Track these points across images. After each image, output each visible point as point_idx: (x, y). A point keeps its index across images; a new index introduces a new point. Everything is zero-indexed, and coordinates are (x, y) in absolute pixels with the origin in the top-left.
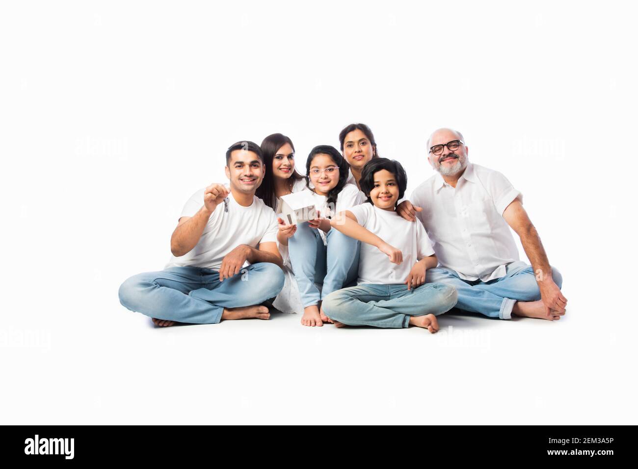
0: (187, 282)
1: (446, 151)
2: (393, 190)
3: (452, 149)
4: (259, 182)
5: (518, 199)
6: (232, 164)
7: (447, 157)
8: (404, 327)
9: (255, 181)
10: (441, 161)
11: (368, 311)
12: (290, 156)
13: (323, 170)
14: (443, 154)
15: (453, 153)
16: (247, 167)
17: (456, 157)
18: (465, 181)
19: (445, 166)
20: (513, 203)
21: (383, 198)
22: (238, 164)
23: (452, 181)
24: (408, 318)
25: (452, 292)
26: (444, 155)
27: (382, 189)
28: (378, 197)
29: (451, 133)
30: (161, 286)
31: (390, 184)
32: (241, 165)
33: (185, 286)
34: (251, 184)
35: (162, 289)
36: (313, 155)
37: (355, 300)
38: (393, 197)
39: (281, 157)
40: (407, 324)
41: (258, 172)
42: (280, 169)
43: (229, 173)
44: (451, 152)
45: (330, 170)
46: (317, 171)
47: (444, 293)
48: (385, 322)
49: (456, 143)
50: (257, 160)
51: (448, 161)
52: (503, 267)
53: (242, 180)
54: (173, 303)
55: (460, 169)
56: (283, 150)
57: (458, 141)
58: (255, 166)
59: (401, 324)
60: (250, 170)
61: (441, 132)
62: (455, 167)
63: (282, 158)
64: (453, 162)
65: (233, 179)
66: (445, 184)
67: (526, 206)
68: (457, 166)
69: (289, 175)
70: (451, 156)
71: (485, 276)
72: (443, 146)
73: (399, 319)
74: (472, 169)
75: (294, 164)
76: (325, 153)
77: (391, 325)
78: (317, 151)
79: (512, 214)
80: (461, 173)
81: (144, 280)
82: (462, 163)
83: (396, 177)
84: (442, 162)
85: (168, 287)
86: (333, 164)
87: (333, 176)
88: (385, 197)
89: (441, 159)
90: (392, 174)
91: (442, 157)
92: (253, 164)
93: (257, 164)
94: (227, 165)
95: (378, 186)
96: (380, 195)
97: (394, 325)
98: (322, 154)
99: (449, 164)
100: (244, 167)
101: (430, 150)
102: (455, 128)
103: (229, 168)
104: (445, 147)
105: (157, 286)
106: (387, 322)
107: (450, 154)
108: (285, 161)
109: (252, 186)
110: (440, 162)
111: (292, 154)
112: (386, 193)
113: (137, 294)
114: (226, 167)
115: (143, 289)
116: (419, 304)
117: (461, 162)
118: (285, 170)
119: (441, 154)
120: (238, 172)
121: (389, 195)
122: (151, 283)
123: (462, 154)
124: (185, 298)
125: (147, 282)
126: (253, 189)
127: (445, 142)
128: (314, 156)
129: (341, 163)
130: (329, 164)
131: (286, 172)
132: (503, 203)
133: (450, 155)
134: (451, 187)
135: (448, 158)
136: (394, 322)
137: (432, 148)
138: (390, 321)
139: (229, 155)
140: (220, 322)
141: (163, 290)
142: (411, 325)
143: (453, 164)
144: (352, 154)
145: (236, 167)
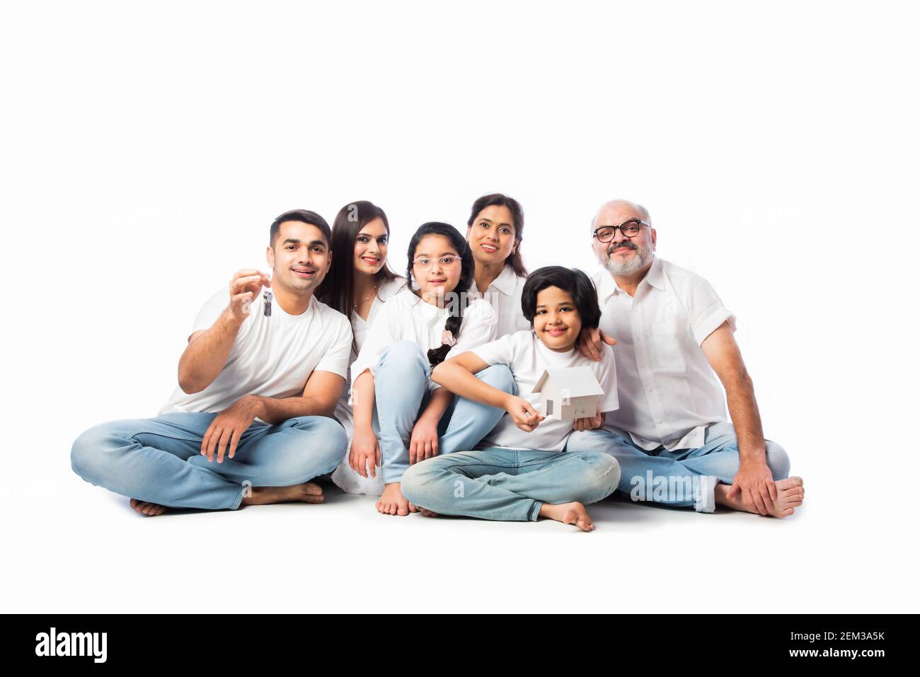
0: (191, 439)
1: (618, 237)
2: (569, 318)
3: (629, 233)
4: (320, 276)
5: (727, 325)
6: (279, 243)
7: (619, 246)
8: (529, 520)
9: (314, 275)
10: (610, 252)
11: (472, 495)
12: (381, 240)
13: (435, 260)
14: (613, 241)
15: (630, 240)
16: (304, 250)
17: (633, 248)
18: (649, 287)
19: (616, 261)
20: (719, 331)
21: (553, 333)
22: (290, 244)
23: (627, 284)
24: (539, 507)
25: (611, 468)
26: (615, 243)
27: (551, 318)
28: (544, 330)
29: (628, 206)
30: (144, 445)
31: (565, 309)
32: (294, 245)
33: (187, 447)
34: (309, 279)
35: (145, 451)
36: (419, 236)
37: (455, 475)
38: (570, 331)
39: (366, 239)
40: (535, 515)
41: (320, 260)
42: (363, 258)
43: (272, 258)
44: (625, 238)
45: (447, 260)
46: (426, 262)
47: (596, 469)
48: (499, 512)
49: (636, 223)
50: (321, 240)
51: (620, 252)
52: (700, 431)
53: (294, 270)
54: (162, 475)
55: (639, 267)
56: (370, 229)
57: (638, 222)
58: (317, 250)
59: (525, 516)
60: (309, 254)
61: (614, 205)
62: (631, 263)
63: (368, 241)
64: (627, 255)
65: (279, 269)
66: (618, 289)
67: (739, 337)
68: (634, 262)
69: (376, 269)
70: (626, 246)
71: (672, 441)
72: (615, 228)
73: (524, 507)
74: (660, 269)
75: (386, 253)
76: (439, 233)
77: (509, 516)
78: (426, 230)
79: (715, 348)
80: (642, 274)
81: (116, 435)
82: (643, 259)
83: (573, 298)
84: (611, 255)
85: (156, 447)
86: (451, 250)
87: (451, 271)
88: (556, 331)
89: (611, 249)
90: (566, 294)
91: (612, 245)
92: (314, 246)
93: (321, 246)
94: (271, 245)
95: (545, 312)
96: (548, 327)
97: (514, 517)
98: (435, 234)
99: (621, 258)
100: (299, 249)
101: (593, 234)
102: (637, 200)
103: (274, 249)
104: (618, 231)
105: (137, 446)
106: (503, 512)
107: (625, 241)
108: (373, 246)
109: (309, 282)
110: (609, 254)
111: (385, 235)
112: (557, 324)
113: (101, 456)
114: (268, 249)
115: (112, 449)
116: (556, 483)
117: (641, 257)
118: (371, 260)
119: (610, 242)
120: (287, 257)
121: (562, 326)
122: (126, 440)
123: (643, 243)
124: (181, 467)
125: (120, 438)
126: (310, 286)
127: (620, 222)
128: (422, 238)
129: (465, 251)
130: (445, 251)
131: (372, 264)
132: (703, 328)
133: (624, 243)
134: (626, 293)
135: (621, 248)
136: (514, 512)
137: (596, 231)
138: (507, 511)
139: (275, 228)
140: (239, 509)
141: (147, 453)
142: (542, 517)
143: (627, 258)
144: (481, 238)
145: (286, 248)
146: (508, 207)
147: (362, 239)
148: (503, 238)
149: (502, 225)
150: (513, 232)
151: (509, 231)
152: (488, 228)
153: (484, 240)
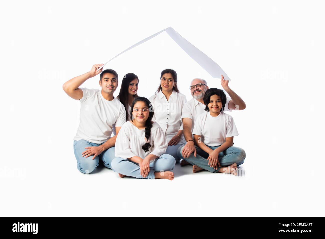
1: (195, 89)
3: (199, 87)
6: (103, 79)
15: (199, 89)
17: (200, 91)
19: (196, 95)
22: (106, 79)
27: (214, 104)
29: (199, 80)
34: (112, 89)
39: (133, 84)
42: (131, 90)
44: (197, 89)
49: (200, 85)
51: (197, 93)
53: (107, 87)
61: (194, 80)
62: (199, 95)
65: (103, 87)
66: (199, 102)
72: (195, 86)
84: (194, 94)
88: (216, 107)
89: (194, 92)
90: (219, 97)
92: (113, 80)
93: (115, 80)
94: (101, 80)
95: (212, 102)
100: (109, 81)
107: (197, 90)
110: (193, 94)
117: (202, 93)
118: (134, 91)
120: (105, 83)
123: (203, 89)
127: (196, 84)
137: (191, 87)
143: (198, 95)
144: (164, 83)
145: (105, 81)
146: (171, 73)
147: (131, 85)
148: (170, 83)
149: (169, 79)
150: (173, 80)
151: (172, 81)
152: (165, 80)
153: (164, 84)
